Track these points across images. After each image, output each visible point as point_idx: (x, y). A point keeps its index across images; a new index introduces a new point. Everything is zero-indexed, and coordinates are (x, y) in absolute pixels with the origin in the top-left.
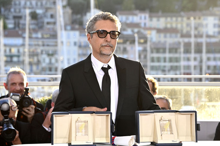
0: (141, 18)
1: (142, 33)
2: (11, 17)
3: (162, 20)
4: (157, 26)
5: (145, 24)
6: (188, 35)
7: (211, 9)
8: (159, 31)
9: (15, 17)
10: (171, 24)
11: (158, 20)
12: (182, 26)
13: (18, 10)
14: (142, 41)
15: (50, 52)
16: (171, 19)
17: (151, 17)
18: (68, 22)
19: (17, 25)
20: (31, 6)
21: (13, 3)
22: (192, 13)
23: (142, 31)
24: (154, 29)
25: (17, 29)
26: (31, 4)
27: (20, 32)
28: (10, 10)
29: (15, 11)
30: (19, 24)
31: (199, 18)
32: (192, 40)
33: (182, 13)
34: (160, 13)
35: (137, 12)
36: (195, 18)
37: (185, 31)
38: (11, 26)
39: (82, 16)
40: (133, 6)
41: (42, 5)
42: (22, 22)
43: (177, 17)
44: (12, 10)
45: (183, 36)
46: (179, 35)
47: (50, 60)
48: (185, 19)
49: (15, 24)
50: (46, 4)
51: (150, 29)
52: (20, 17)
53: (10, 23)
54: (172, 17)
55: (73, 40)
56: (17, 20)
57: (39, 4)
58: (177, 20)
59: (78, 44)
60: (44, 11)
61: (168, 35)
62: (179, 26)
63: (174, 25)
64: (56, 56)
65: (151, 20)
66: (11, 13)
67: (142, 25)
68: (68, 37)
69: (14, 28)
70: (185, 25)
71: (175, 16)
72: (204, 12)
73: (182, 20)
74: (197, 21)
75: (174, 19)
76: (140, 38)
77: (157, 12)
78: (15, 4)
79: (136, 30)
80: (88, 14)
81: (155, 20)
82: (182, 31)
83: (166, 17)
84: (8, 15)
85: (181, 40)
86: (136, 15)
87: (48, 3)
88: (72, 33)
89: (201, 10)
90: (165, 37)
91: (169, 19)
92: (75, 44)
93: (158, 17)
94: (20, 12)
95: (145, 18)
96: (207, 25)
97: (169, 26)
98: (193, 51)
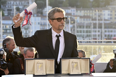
0: (72, 11)
1: (72, 18)
2: (6, 10)
3: (83, 12)
4: (80, 15)
5: (74, 14)
6: (95, 20)
7: (107, 6)
8: (81, 17)
9: (8, 10)
10: (87, 14)
11: (81, 12)
12: (92, 15)
13: (10, 7)
14: (72, 22)
15: (26, 28)
16: (87, 11)
17: (77, 10)
18: (35, 13)
19: (9, 14)
20: (16, 5)
21: (7, 3)
22: (97, 8)
23: (73, 17)
24: (79, 16)
25: (9, 16)
26: (16, 3)
27: (11, 18)
28: (6, 7)
29: (8, 7)
30: (10, 13)
31: (101, 11)
32: (97, 22)
33: (92, 8)
34: (81, 8)
35: (70, 7)
36: (98, 11)
37: (94, 17)
38: (6, 14)
39: (42, 10)
40: (68, 5)
41: (22, 4)
42: (12, 12)
43: (90, 10)
44: (7, 6)
45: (93, 20)
46: (91, 19)
47: (26, 31)
48: (94, 11)
49: (8, 13)
50: (24, 3)
51: (77, 16)
52: (11, 10)
53: (6, 13)
54: (87, 10)
55: (37, 22)
56: (9, 12)
57: (21, 3)
58: (90, 12)
59: (40, 24)
60: (23, 7)
61: (85, 19)
62: (91, 15)
63: (88, 14)
64: (29, 30)
65: (77, 12)
66: (6, 8)
67: (73, 14)
68: (35, 20)
69: (8, 15)
70: (94, 14)
71: (89, 10)
72: (103, 8)
73: (92, 12)
74: (100, 12)
75: (88, 11)
76: (71, 21)
77: (80, 8)
78: (8, 4)
79: (69, 17)
80: (45, 9)
81: (79, 11)
82: (92, 17)
83: (85, 10)
84: (5, 9)
85: (92, 22)
86: (69, 9)
87: (25, 3)
88: (37, 18)
89: (102, 7)
90: (84, 20)
91: (86, 11)
92: (39, 23)
93: (81, 10)
94: (11, 7)
95: (74, 11)
96: (104, 14)
97: (86, 15)
98: (97, 27)
